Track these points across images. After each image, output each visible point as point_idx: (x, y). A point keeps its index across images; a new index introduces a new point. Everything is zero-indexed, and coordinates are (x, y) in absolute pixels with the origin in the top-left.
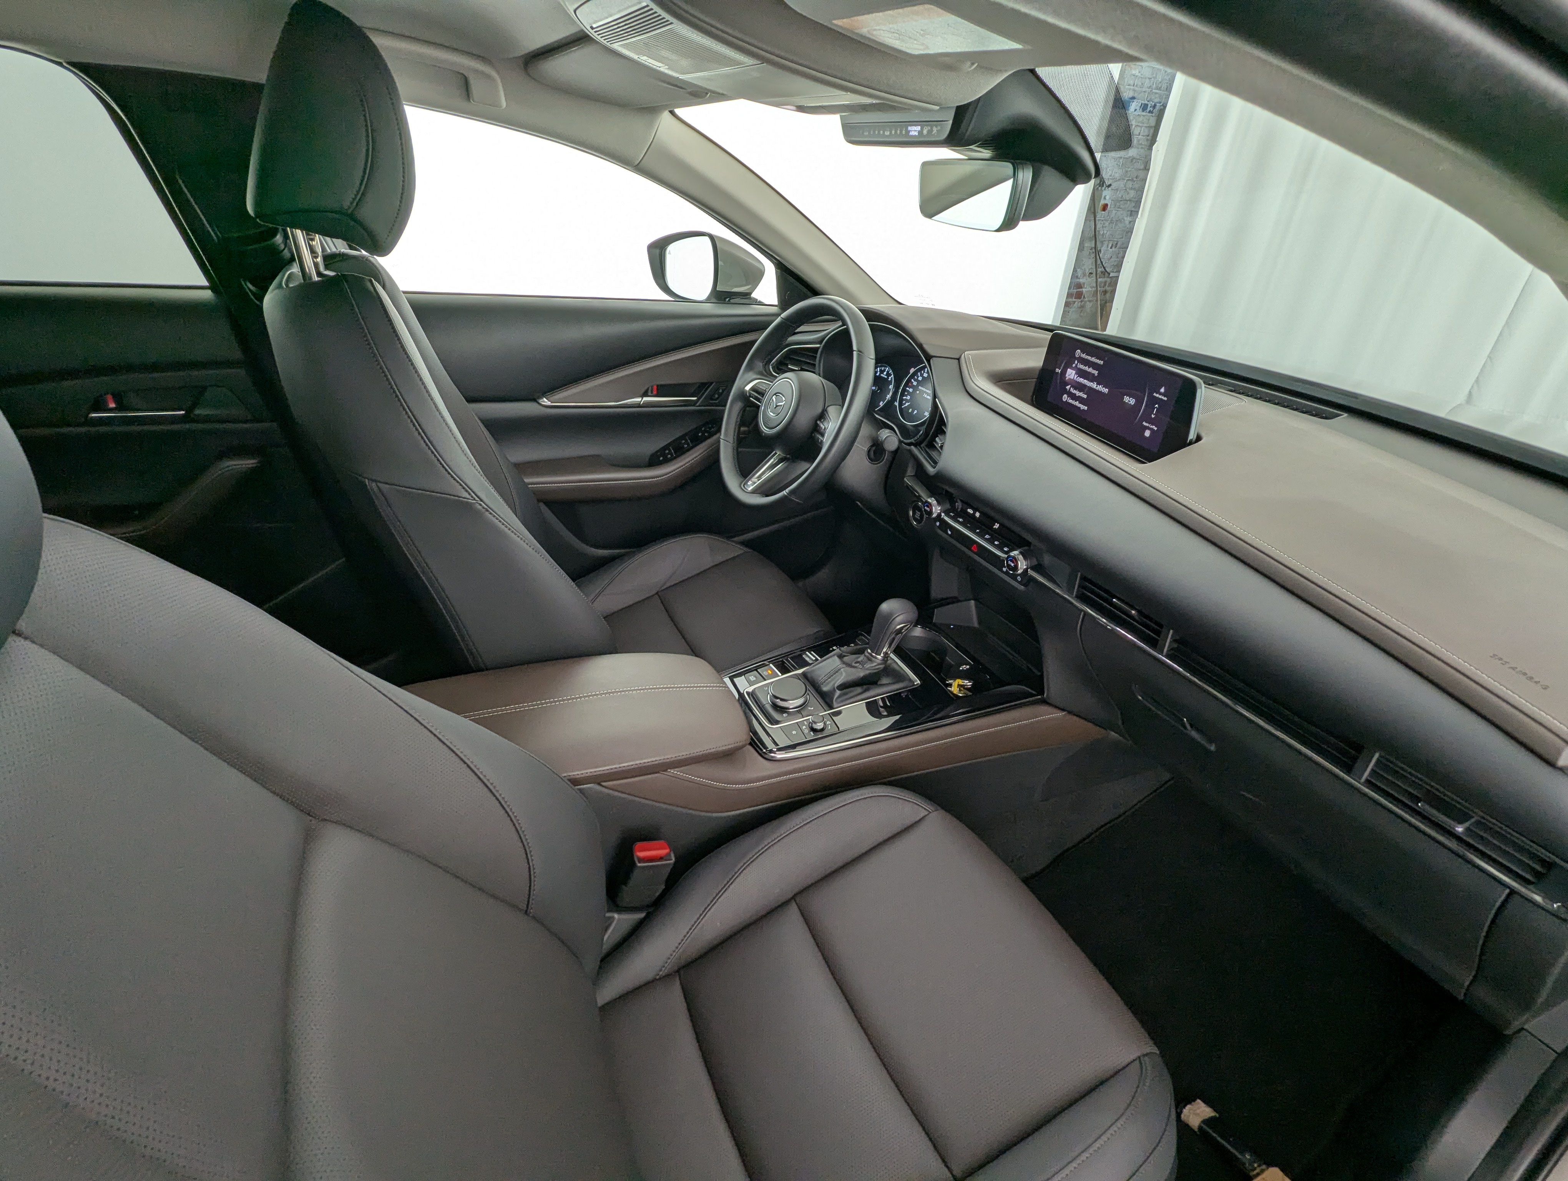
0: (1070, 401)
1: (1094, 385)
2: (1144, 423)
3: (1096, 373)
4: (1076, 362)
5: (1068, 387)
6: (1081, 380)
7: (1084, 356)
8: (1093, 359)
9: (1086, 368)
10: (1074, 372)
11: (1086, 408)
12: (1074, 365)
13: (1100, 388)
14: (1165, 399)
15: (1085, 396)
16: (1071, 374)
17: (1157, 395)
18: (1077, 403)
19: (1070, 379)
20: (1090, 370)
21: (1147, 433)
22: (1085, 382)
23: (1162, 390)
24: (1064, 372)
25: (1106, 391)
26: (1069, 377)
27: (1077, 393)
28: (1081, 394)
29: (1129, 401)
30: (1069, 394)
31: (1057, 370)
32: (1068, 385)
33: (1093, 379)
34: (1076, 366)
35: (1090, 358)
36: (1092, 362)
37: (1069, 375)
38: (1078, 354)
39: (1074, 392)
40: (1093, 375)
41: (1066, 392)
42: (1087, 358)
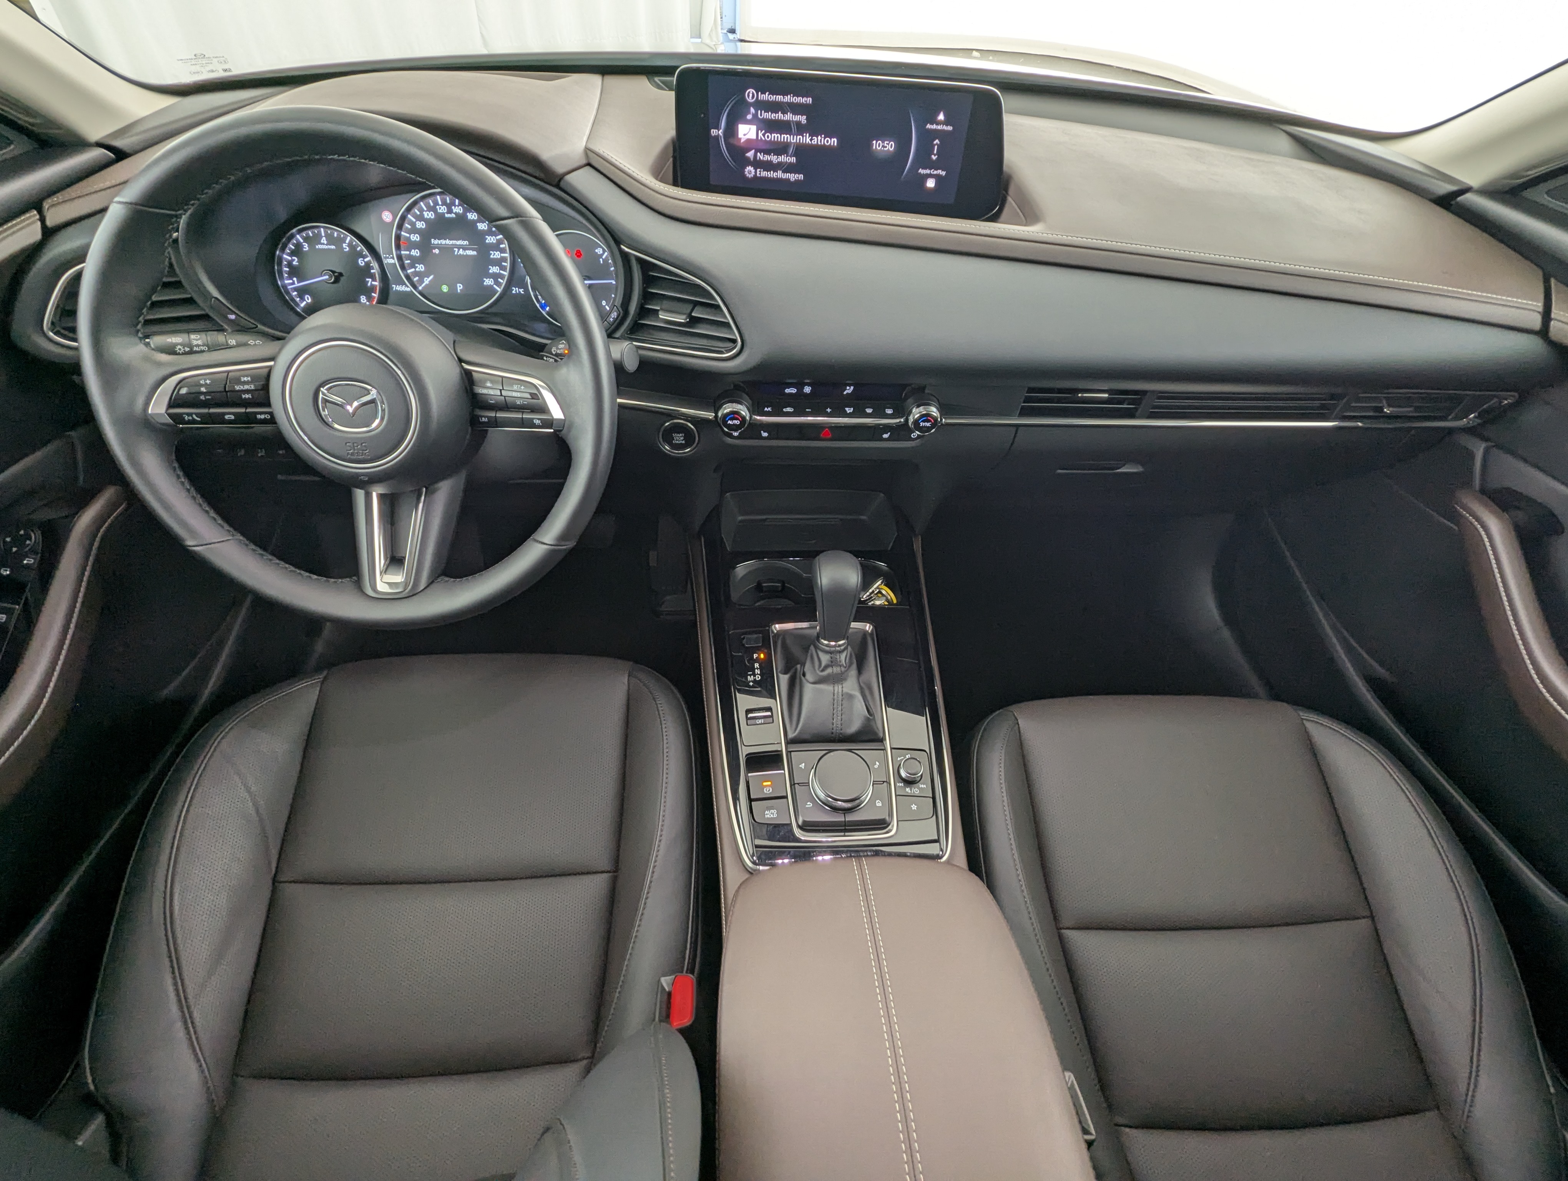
0: (764, 174)
1: (806, 139)
2: (921, 171)
3: (803, 119)
4: (752, 110)
5: (750, 154)
6: (775, 137)
7: (766, 97)
8: (788, 99)
9: (780, 116)
10: (754, 128)
11: (801, 177)
12: (749, 117)
13: (819, 140)
14: (950, 128)
15: (793, 160)
16: (746, 132)
17: (934, 127)
18: (780, 174)
19: (749, 141)
20: (789, 117)
21: (931, 183)
22: (786, 138)
23: (941, 117)
24: (731, 131)
25: (834, 142)
26: (748, 137)
27: (774, 159)
28: (783, 158)
29: (883, 146)
30: (757, 164)
31: (714, 132)
32: (749, 150)
33: (800, 129)
34: (755, 116)
35: (779, 98)
36: (787, 103)
37: (745, 135)
38: (751, 95)
39: (767, 158)
40: (798, 124)
41: (748, 162)
42: (773, 98)
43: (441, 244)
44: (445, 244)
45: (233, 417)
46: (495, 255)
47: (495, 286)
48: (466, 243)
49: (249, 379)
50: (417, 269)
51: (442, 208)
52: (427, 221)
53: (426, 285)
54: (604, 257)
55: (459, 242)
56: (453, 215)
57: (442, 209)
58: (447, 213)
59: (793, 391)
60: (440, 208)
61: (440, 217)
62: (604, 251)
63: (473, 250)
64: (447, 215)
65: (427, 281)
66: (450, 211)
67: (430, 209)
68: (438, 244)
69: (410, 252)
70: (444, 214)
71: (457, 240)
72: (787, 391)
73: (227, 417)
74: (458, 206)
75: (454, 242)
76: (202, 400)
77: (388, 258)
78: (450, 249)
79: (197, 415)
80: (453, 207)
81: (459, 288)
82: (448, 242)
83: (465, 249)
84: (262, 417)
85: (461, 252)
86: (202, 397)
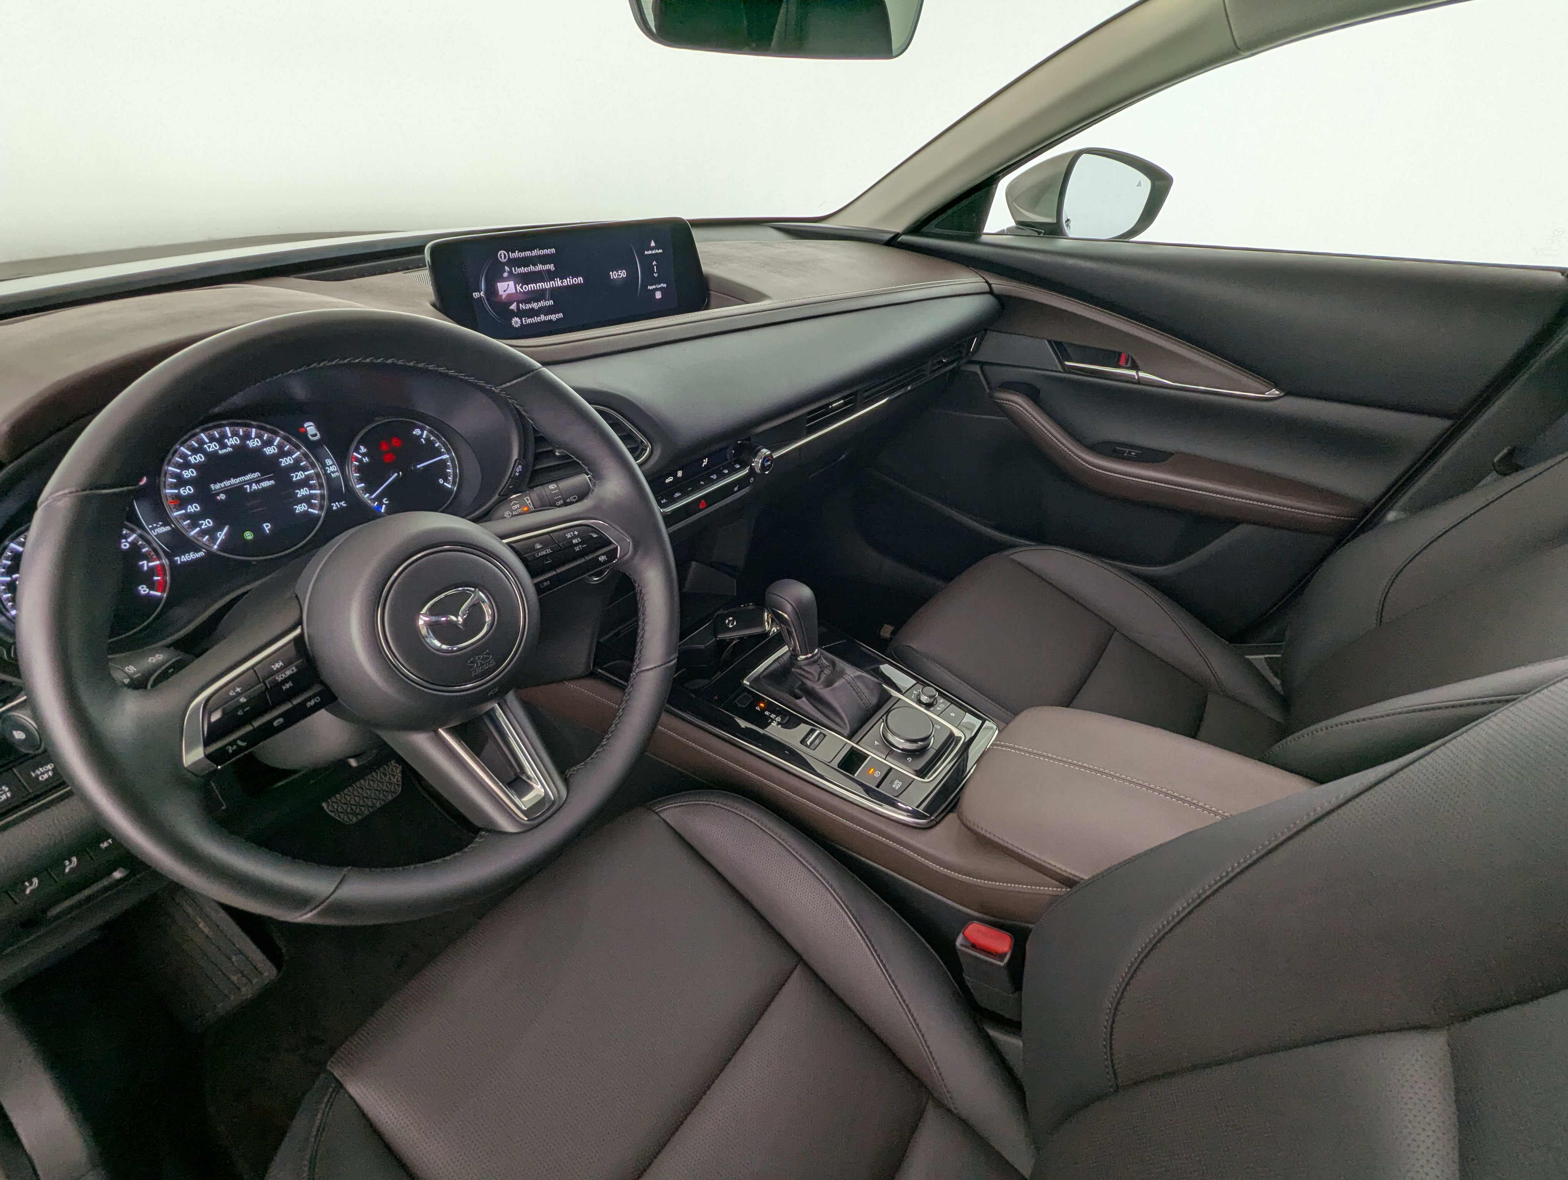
0: (529, 321)
1: (558, 283)
2: (650, 288)
3: (551, 267)
4: (507, 268)
5: (513, 307)
6: (532, 287)
7: (517, 255)
8: (535, 253)
9: (532, 268)
10: (511, 283)
11: (561, 315)
12: (505, 275)
13: (569, 281)
14: (660, 251)
15: (551, 302)
16: (506, 288)
17: (650, 252)
18: (543, 318)
19: (509, 295)
20: (540, 267)
21: (658, 295)
22: (540, 285)
23: (653, 244)
24: (492, 291)
25: (580, 280)
26: (507, 292)
27: (535, 306)
28: (542, 304)
29: (618, 275)
30: (521, 314)
31: (476, 295)
32: (511, 303)
33: (551, 276)
34: (510, 272)
35: (528, 253)
36: (535, 256)
37: (505, 291)
38: (503, 256)
39: (529, 306)
40: (549, 271)
41: (513, 314)
42: (522, 255)
43: (225, 487)
44: (231, 485)
45: (281, 720)
46: (299, 476)
47: (310, 510)
48: (257, 474)
49: (281, 664)
50: (203, 527)
51: (212, 445)
52: (196, 466)
53: (222, 540)
54: (424, 437)
55: (249, 477)
56: (230, 449)
57: (213, 447)
58: (221, 449)
59: (670, 480)
60: (209, 447)
61: (212, 457)
62: (423, 430)
63: (269, 479)
64: (220, 452)
65: (221, 536)
66: (223, 446)
67: (195, 451)
68: (221, 488)
69: (186, 509)
70: (216, 452)
71: (245, 474)
72: (668, 481)
73: (275, 724)
74: (232, 437)
75: (242, 479)
76: (241, 716)
77: (157, 527)
78: (240, 488)
79: (242, 738)
80: (226, 440)
81: (266, 529)
82: (233, 481)
83: (258, 482)
84: (312, 703)
85: (254, 487)
86: (240, 713)
